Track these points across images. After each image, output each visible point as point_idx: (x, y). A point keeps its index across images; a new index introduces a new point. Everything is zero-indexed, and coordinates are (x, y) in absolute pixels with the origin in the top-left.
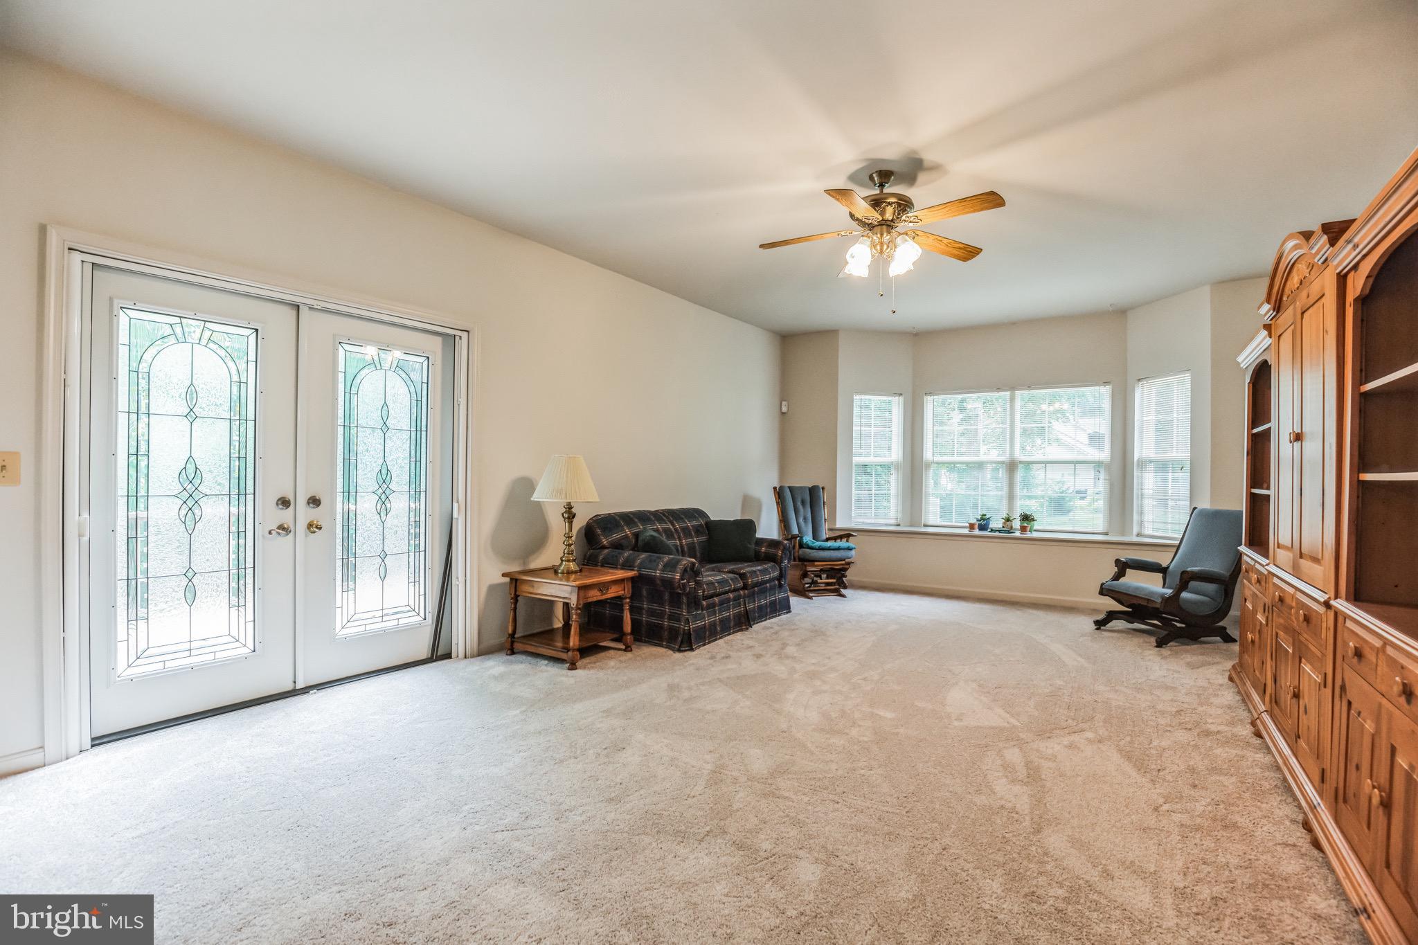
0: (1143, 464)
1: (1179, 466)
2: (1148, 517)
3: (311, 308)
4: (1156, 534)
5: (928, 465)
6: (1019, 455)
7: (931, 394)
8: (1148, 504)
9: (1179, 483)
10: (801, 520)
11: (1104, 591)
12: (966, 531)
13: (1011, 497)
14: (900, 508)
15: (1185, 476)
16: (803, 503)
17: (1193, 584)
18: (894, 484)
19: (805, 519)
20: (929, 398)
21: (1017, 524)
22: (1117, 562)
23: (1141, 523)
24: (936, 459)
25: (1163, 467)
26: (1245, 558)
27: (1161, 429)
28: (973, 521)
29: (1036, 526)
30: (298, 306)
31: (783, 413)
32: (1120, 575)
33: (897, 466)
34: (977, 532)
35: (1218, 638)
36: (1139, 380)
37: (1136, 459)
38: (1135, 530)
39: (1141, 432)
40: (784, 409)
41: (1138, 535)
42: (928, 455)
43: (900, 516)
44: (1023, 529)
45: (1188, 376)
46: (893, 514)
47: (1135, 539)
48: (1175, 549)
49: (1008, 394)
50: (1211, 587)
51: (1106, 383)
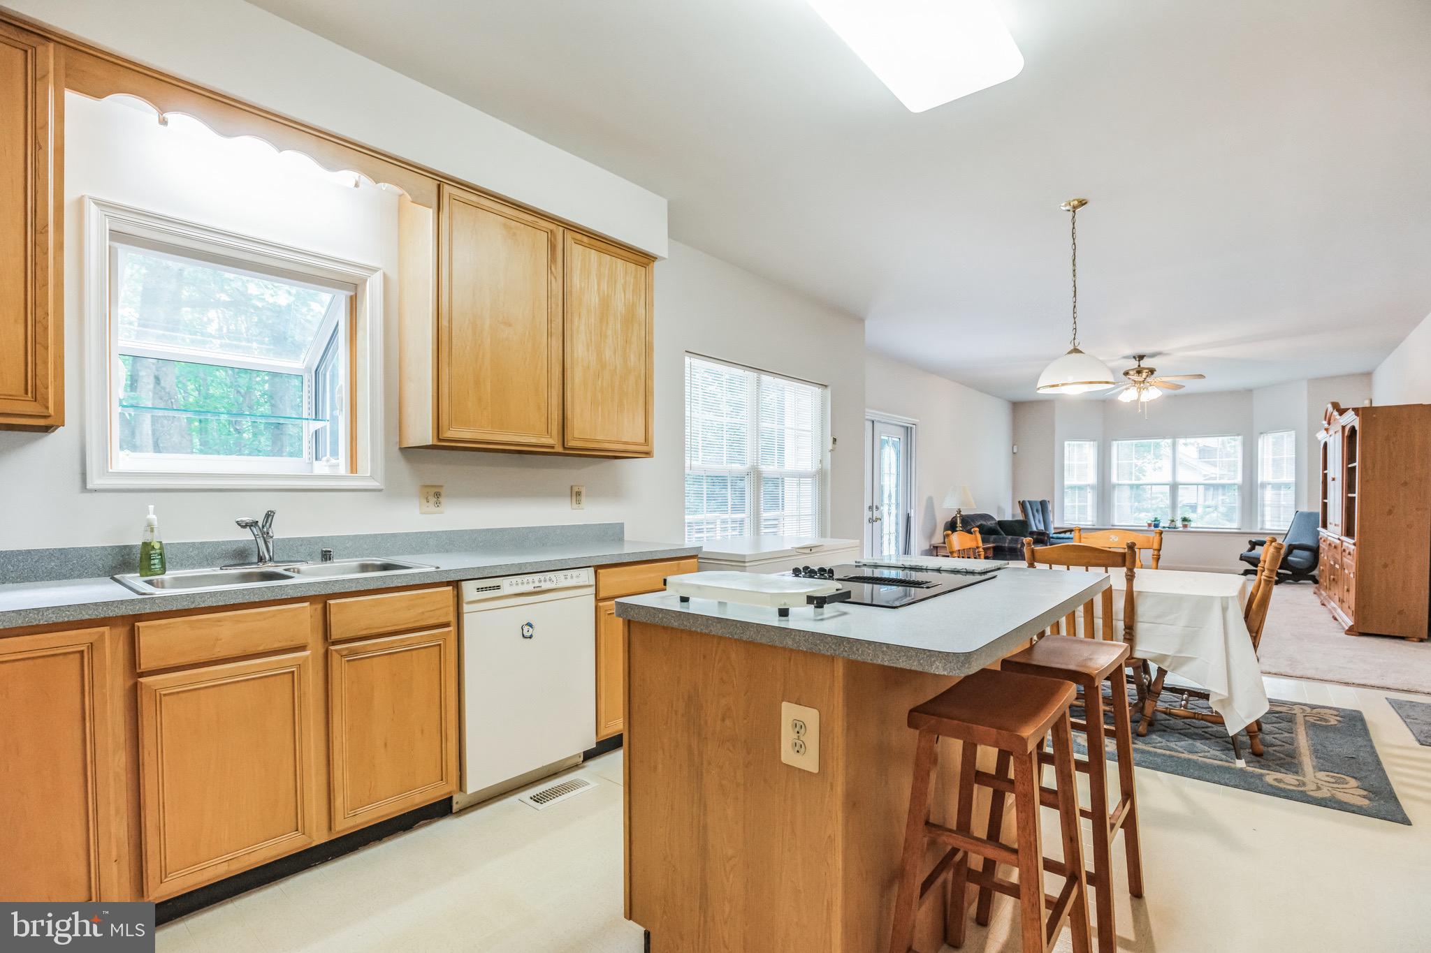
0: (1264, 485)
1: (1287, 486)
2: (1268, 517)
3: (880, 422)
4: (1273, 528)
5: (1114, 486)
6: (1180, 479)
7: (1116, 440)
8: (1268, 511)
9: (1288, 498)
10: (1037, 521)
11: (1242, 558)
12: (1146, 528)
13: (1174, 505)
14: (1095, 514)
15: (1292, 492)
16: (1037, 511)
17: (1296, 552)
18: (1090, 498)
19: (1039, 521)
20: (1114, 442)
21: (1179, 524)
22: (1250, 542)
23: (1263, 522)
24: (1120, 482)
25: (1277, 487)
26: (1321, 533)
27: (1277, 464)
28: (1150, 522)
29: (1193, 524)
30: (873, 422)
31: (1014, 453)
32: (1252, 548)
33: (1092, 487)
34: (1153, 528)
35: (1310, 582)
36: (1261, 433)
37: (1259, 482)
38: (1259, 526)
39: (1263, 465)
40: (1015, 451)
41: (1261, 529)
42: (1114, 480)
43: (1095, 519)
44: (1185, 526)
45: (1293, 433)
46: (1090, 518)
47: (1259, 531)
48: (1284, 536)
49: (1169, 441)
50: (1306, 554)
51: (1238, 435)
